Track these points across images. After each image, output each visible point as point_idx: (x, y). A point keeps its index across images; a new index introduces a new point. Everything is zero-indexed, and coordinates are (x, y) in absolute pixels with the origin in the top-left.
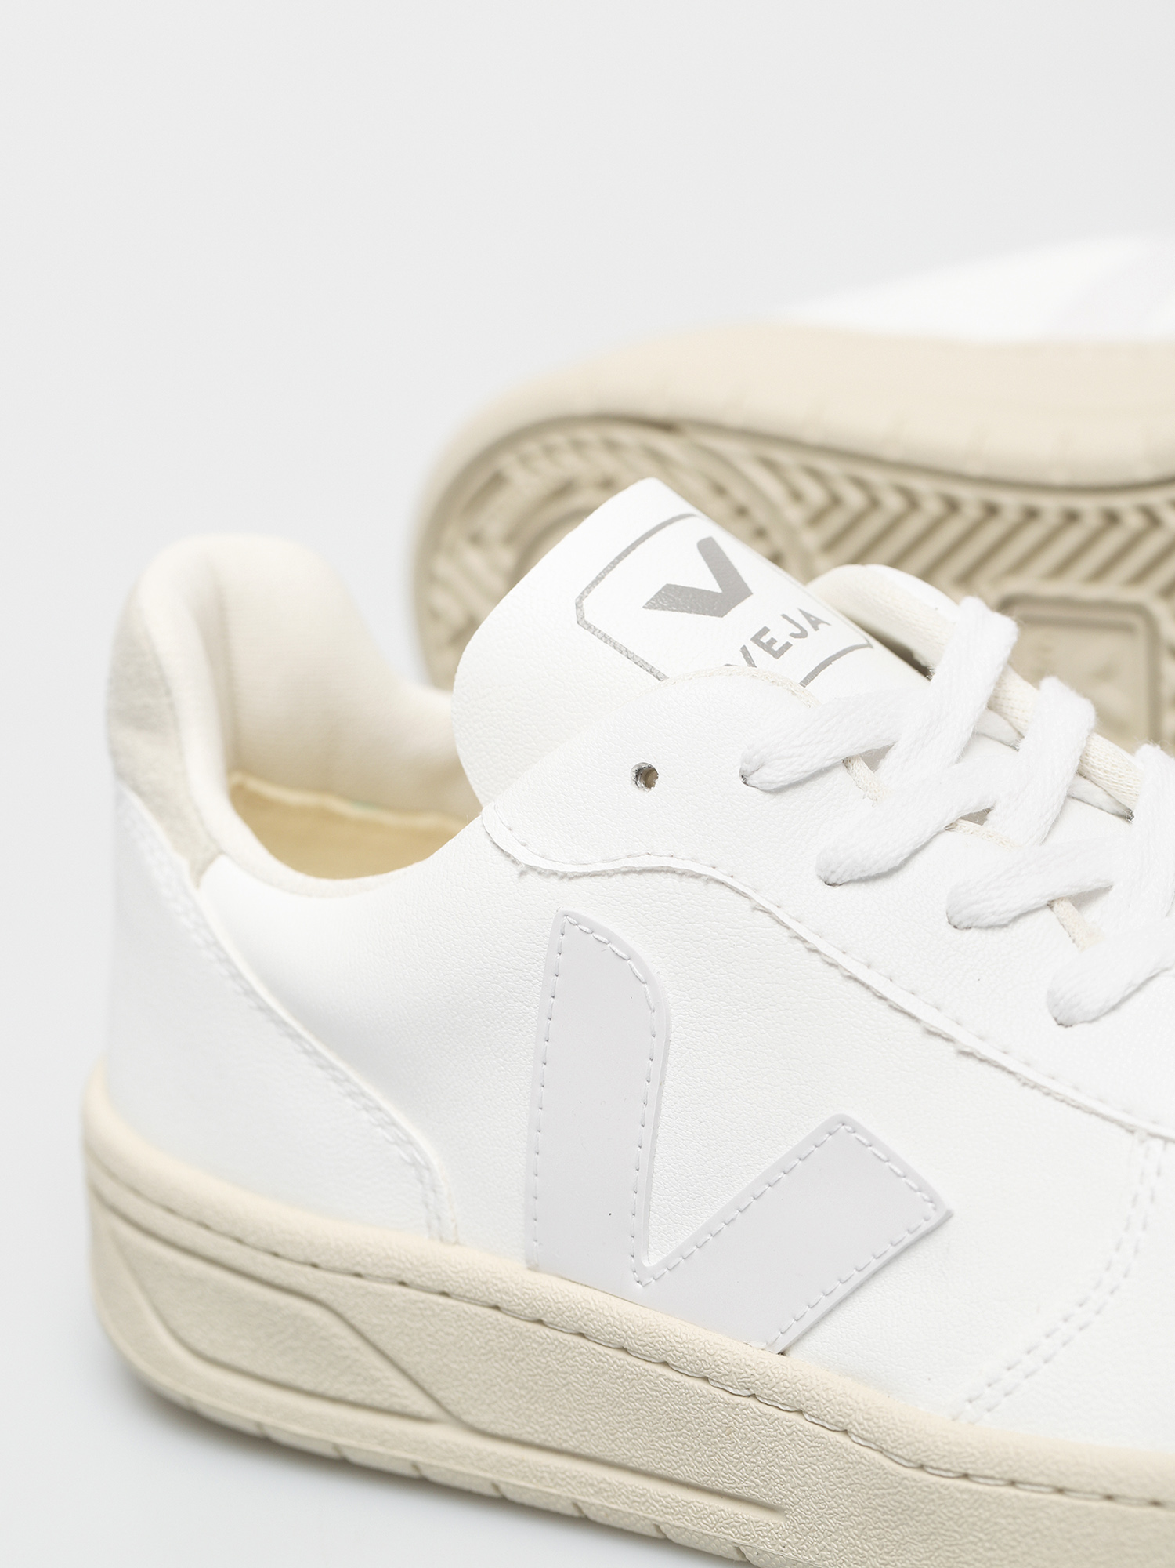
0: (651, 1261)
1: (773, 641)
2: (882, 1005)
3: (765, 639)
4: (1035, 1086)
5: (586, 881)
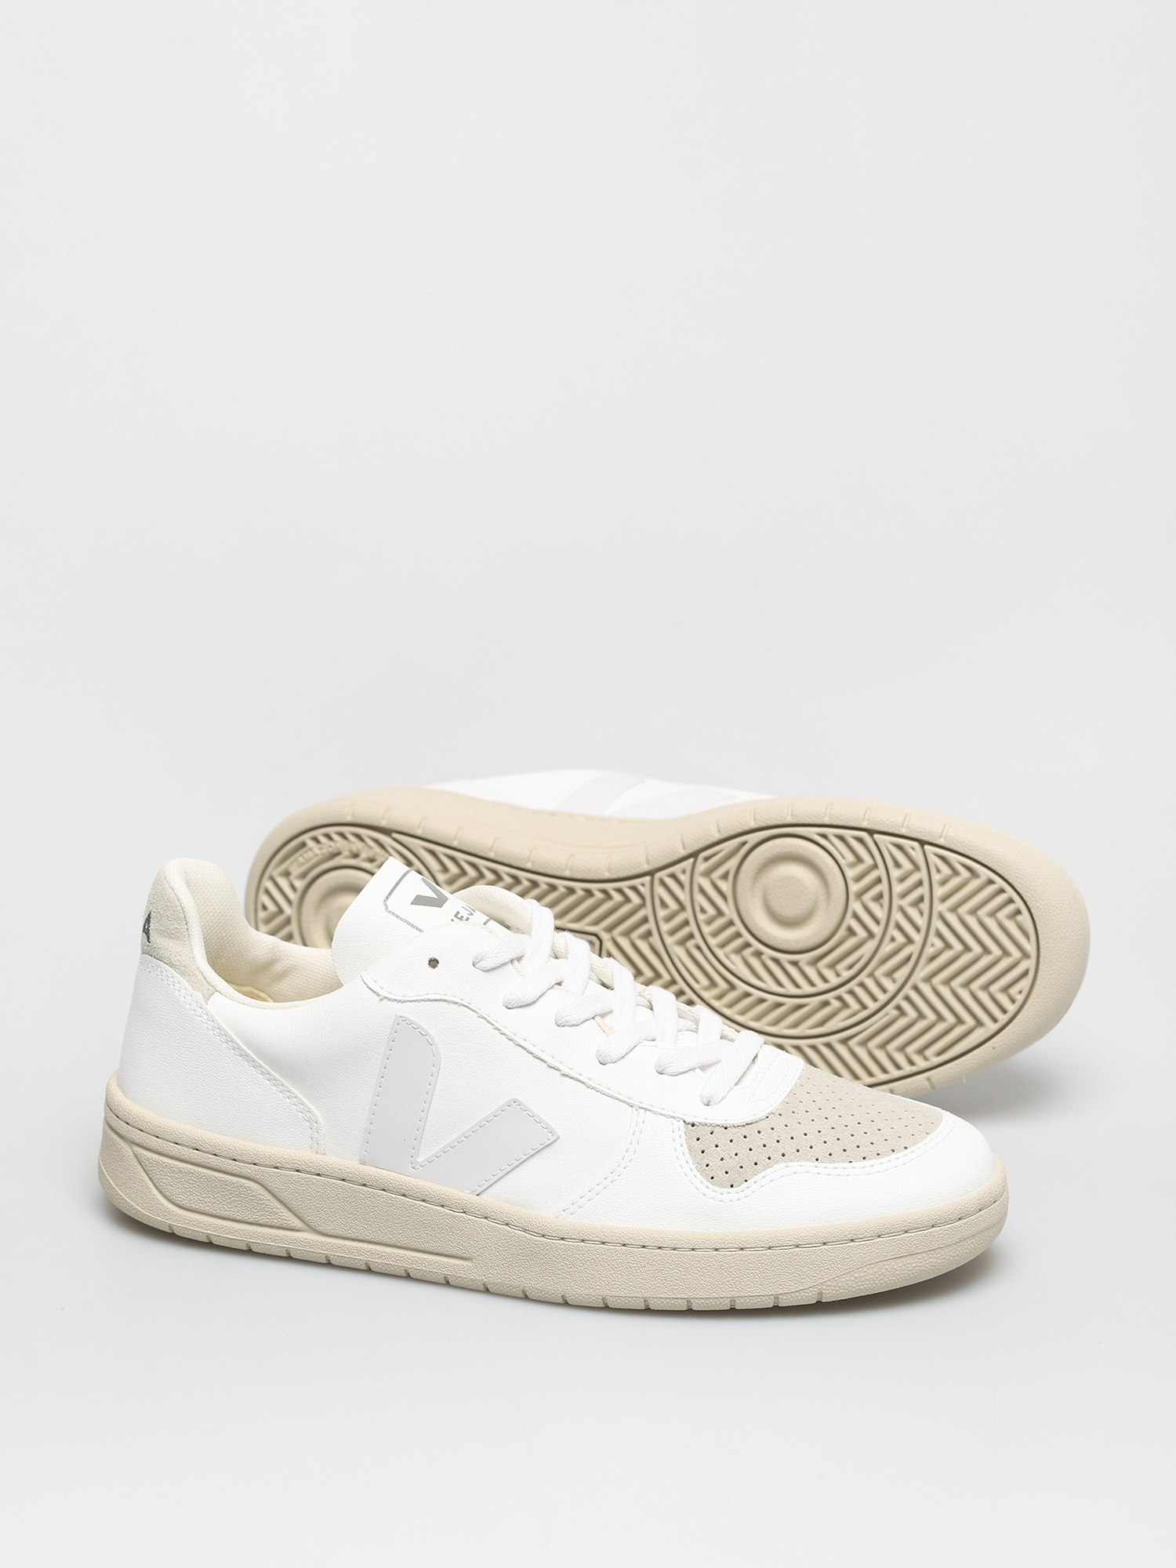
0: (420, 1159)
1: (462, 917)
2: (530, 1056)
3: (459, 916)
4: (593, 1088)
5: (409, 1003)
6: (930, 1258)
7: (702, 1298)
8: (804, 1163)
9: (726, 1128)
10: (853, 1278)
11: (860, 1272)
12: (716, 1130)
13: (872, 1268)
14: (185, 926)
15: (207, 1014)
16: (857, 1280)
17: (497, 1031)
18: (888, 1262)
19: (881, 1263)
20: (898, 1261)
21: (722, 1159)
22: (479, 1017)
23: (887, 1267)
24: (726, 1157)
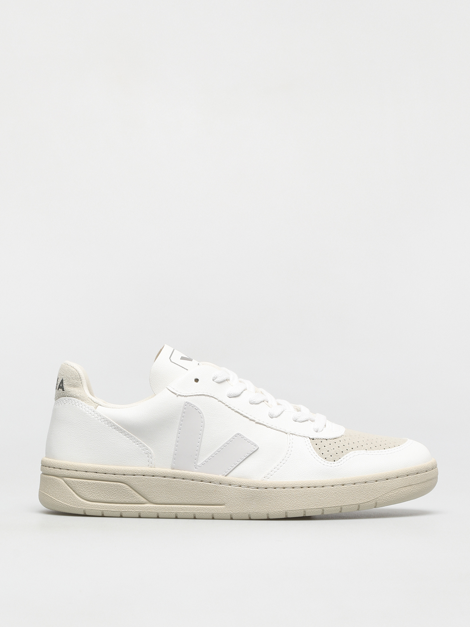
0: (198, 464)
4: (269, 427)
5: (189, 397)
6: (417, 487)
7: (329, 507)
8: (361, 451)
9: (327, 440)
10: (389, 496)
11: (391, 492)
12: (323, 441)
13: (396, 491)
14: (80, 382)
15: (97, 414)
16: (390, 496)
17: (226, 407)
18: (402, 488)
19: (399, 489)
20: (405, 488)
21: (328, 451)
22: (218, 401)
23: (401, 490)
24: (330, 450)
